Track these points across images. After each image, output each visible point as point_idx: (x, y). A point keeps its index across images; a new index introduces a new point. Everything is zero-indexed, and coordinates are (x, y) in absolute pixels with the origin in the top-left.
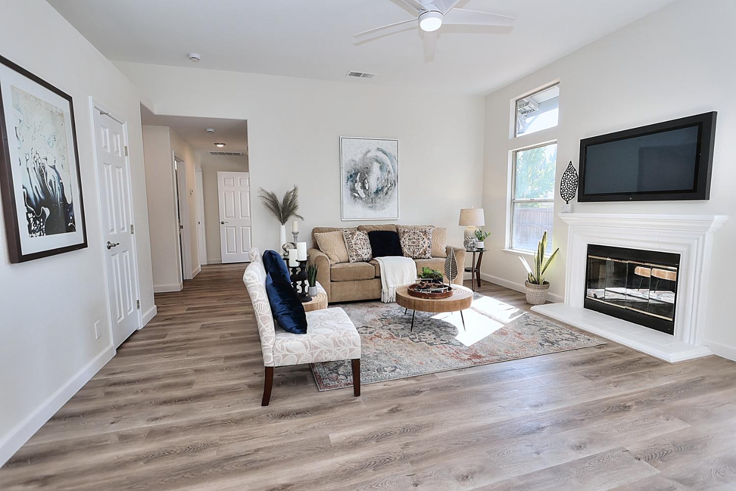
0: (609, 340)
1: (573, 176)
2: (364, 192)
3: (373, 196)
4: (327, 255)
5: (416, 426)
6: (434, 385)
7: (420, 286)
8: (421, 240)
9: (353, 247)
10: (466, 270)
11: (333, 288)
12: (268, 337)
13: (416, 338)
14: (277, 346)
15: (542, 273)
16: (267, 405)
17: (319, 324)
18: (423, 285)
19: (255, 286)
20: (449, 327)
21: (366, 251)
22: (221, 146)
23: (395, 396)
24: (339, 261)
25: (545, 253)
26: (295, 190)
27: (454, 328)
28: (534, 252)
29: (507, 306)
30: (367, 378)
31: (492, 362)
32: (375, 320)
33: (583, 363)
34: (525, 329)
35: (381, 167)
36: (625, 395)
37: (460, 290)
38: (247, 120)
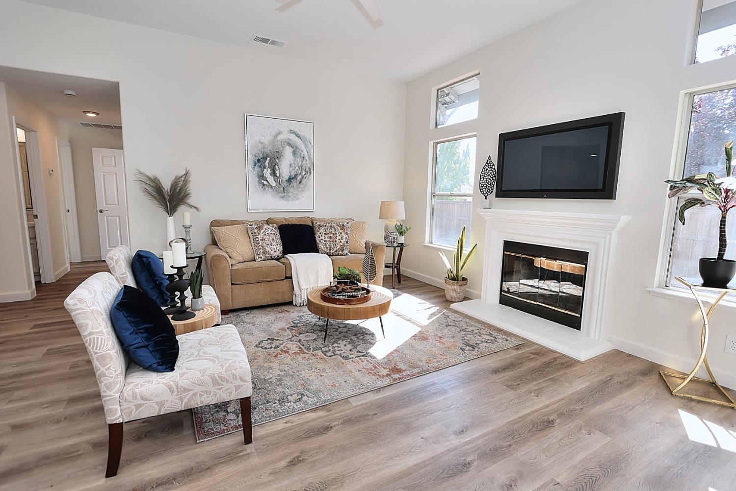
0: (525, 339)
1: (492, 170)
2: (274, 180)
3: (285, 184)
4: (227, 253)
5: (322, 483)
6: (347, 416)
7: (334, 290)
8: (337, 235)
9: (259, 243)
10: (386, 267)
11: (234, 292)
12: (110, 383)
13: (330, 350)
14: (125, 394)
15: (461, 269)
16: (115, 475)
17: (196, 353)
18: (338, 289)
19: (83, 313)
20: (367, 334)
21: (275, 247)
22: (93, 115)
23: (299, 438)
24: (242, 260)
25: (464, 248)
26: (186, 174)
27: (373, 335)
28: (453, 248)
29: (427, 304)
30: (264, 414)
31: (413, 376)
32: (283, 329)
33: (504, 369)
34: (446, 331)
35: (294, 151)
36: (548, 406)
37: (379, 292)
38: (118, 82)
